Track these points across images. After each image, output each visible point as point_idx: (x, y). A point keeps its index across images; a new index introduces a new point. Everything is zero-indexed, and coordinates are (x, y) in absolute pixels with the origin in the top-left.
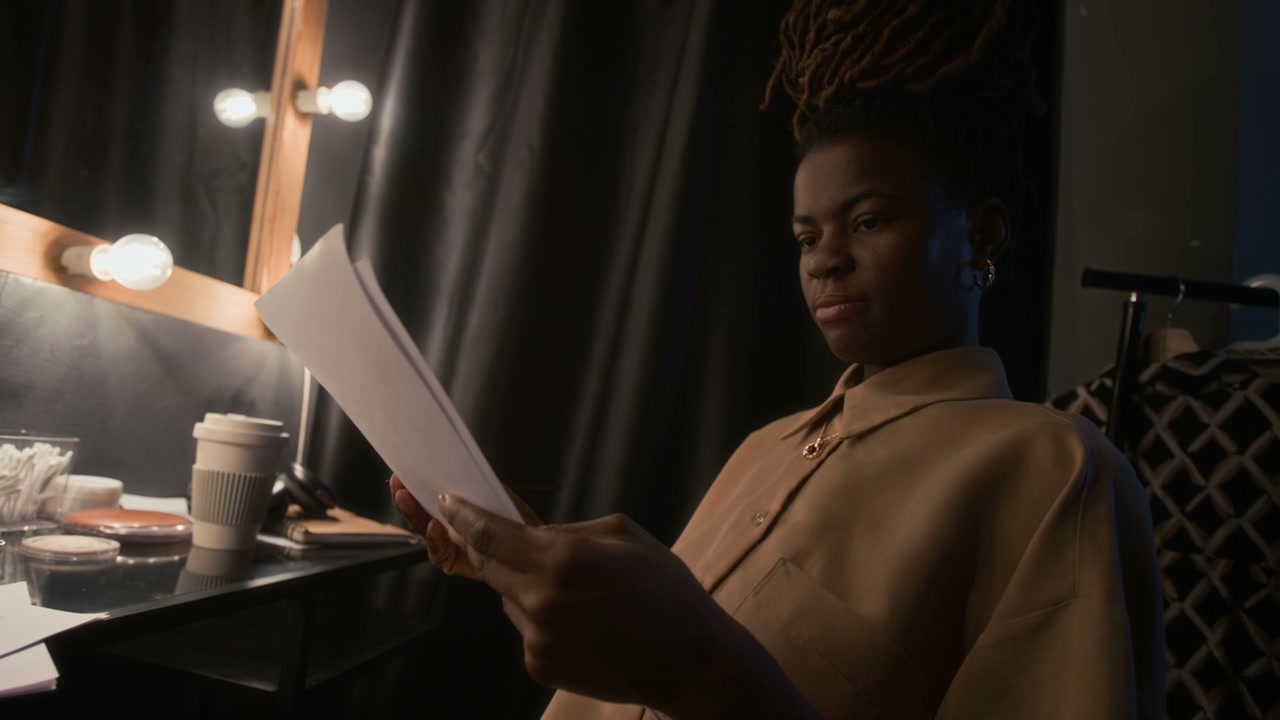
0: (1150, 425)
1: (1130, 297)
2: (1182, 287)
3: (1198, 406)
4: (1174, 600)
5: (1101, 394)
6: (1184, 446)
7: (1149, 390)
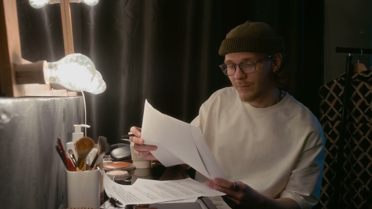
0: (355, 90)
1: (348, 54)
2: (362, 51)
3: (366, 84)
4: (363, 135)
5: (341, 82)
6: (363, 95)
7: (354, 80)
